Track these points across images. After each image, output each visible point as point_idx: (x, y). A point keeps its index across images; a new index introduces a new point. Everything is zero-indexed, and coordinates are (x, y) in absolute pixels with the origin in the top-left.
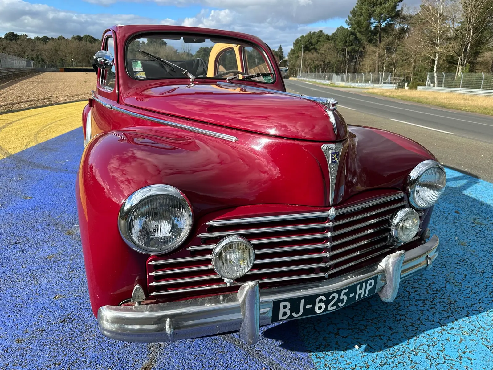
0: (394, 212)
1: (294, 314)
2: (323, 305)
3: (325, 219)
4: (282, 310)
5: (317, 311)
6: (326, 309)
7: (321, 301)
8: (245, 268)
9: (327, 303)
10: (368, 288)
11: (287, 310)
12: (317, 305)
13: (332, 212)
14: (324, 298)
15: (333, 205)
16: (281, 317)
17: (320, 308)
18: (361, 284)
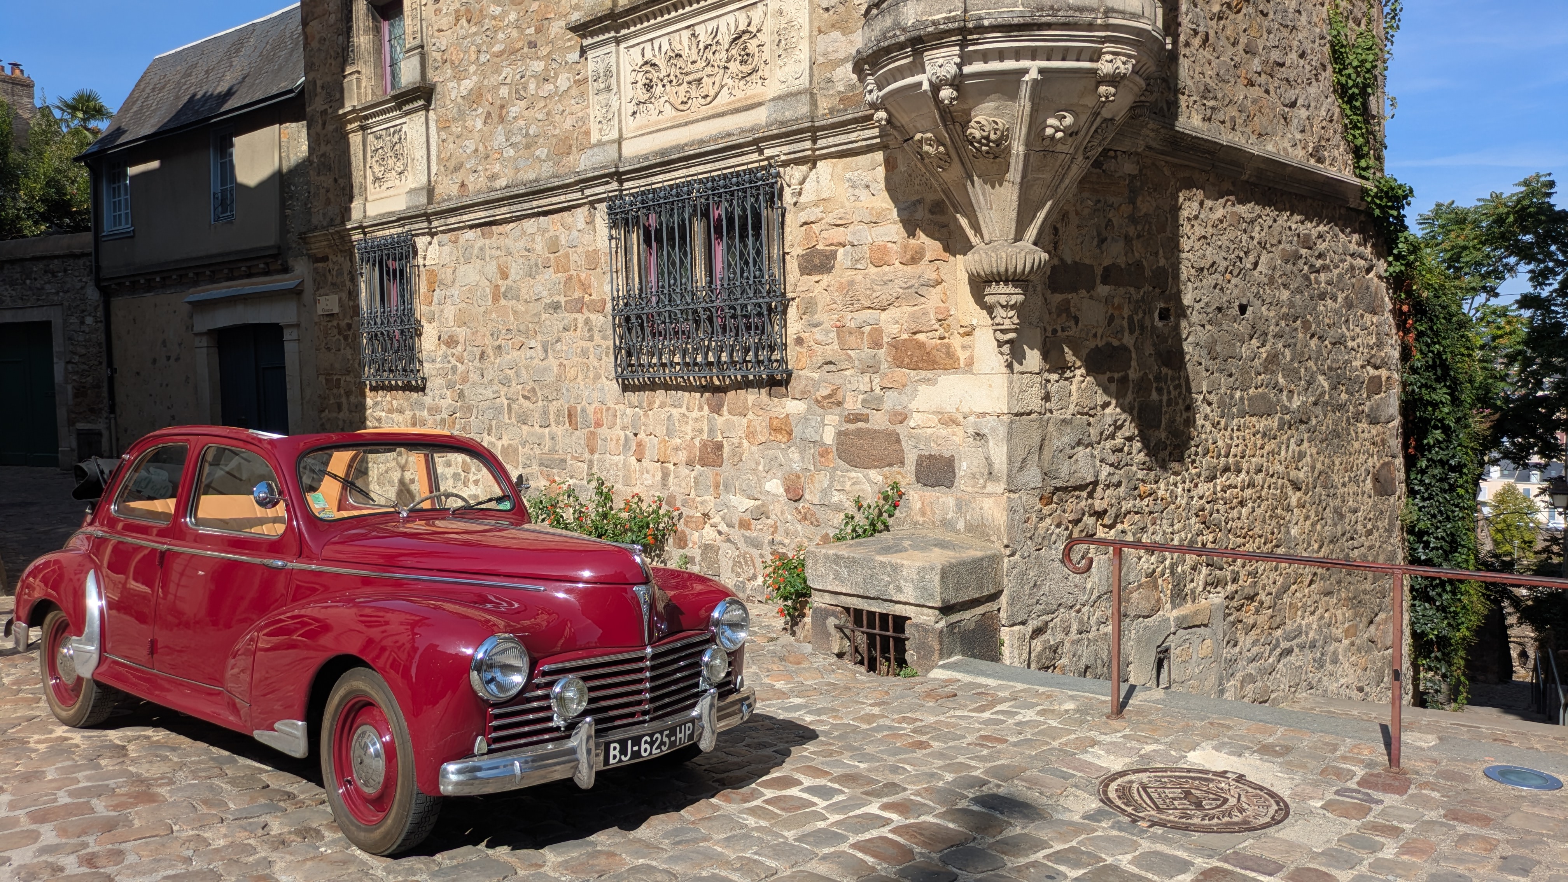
0: (701, 653)
1: (623, 758)
2: (648, 746)
3: (642, 659)
4: (612, 753)
5: (643, 754)
6: (651, 753)
7: (646, 742)
8: (576, 708)
9: (652, 744)
10: (688, 732)
11: (617, 753)
12: (643, 746)
13: (649, 650)
14: (648, 738)
15: (649, 644)
16: (612, 761)
17: (646, 750)
18: (680, 726)
